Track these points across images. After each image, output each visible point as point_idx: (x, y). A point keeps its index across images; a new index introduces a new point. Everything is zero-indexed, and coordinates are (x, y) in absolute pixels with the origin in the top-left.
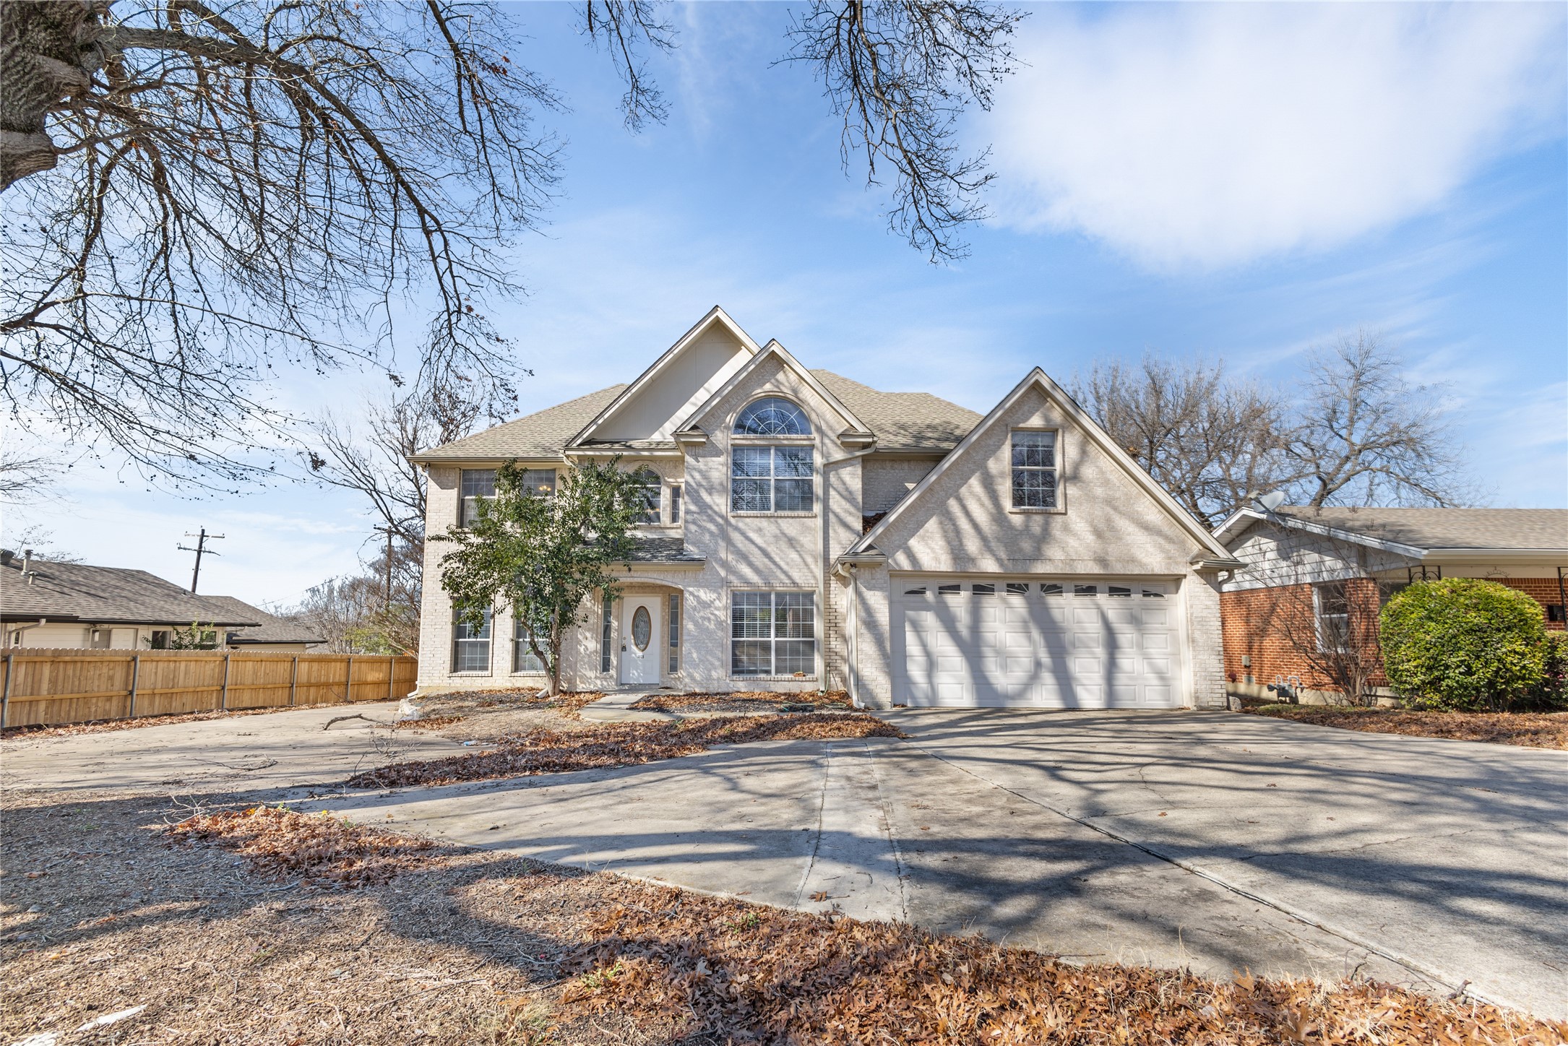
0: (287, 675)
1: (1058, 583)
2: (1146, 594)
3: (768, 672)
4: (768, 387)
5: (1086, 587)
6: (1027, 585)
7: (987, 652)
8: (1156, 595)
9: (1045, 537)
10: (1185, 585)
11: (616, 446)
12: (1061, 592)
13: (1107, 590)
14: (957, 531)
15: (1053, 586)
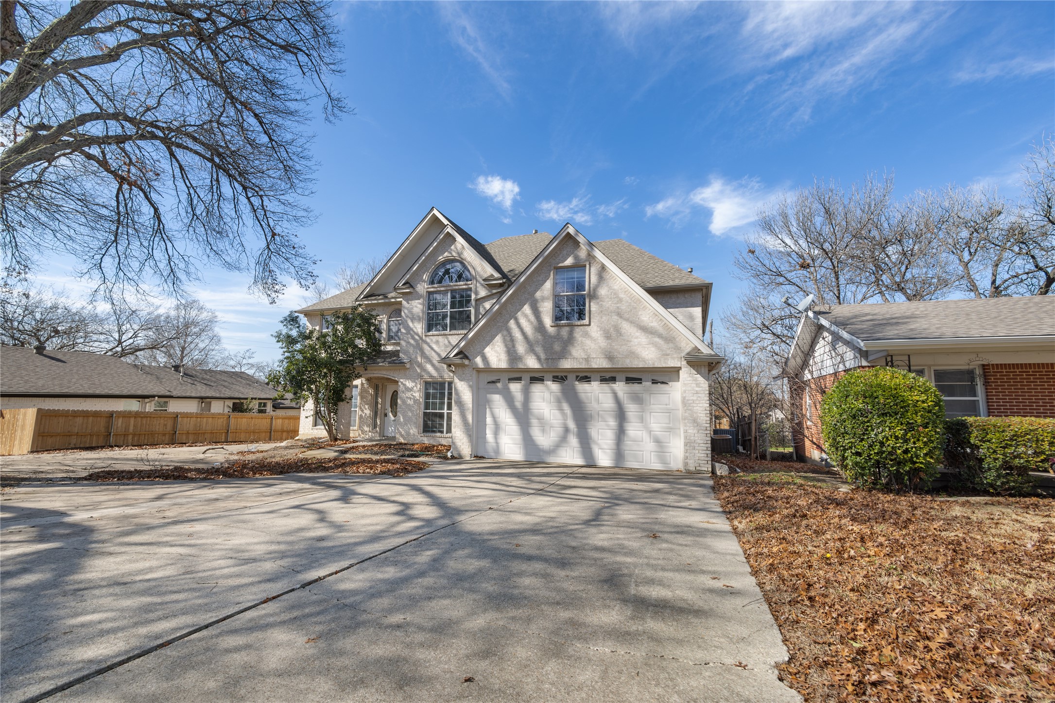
0: (269, 426)
1: (588, 375)
2: (655, 382)
3: (442, 432)
4: (446, 254)
5: (608, 377)
6: (566, 377)
7: (534, 422)
8: (663, 383)
9: (570, 340)
10: (683, 374)
11: (381, 297)
12: (590, 381)
13: (625, 379)
14: (512, 340)
15: (585, 376)
